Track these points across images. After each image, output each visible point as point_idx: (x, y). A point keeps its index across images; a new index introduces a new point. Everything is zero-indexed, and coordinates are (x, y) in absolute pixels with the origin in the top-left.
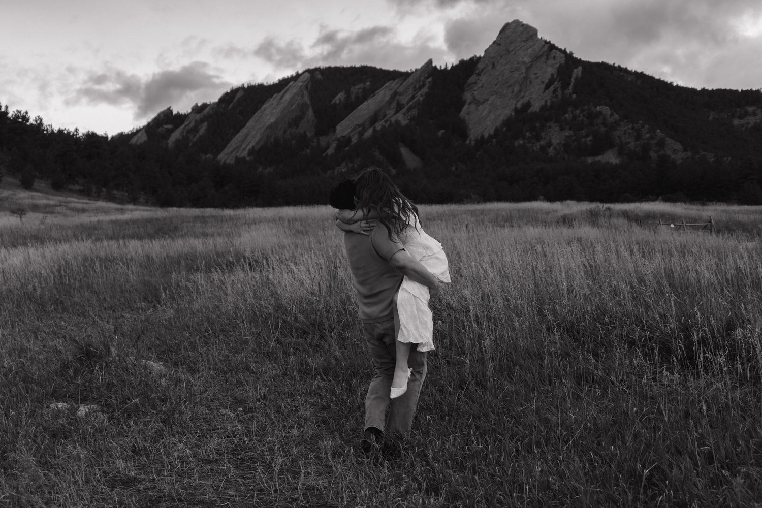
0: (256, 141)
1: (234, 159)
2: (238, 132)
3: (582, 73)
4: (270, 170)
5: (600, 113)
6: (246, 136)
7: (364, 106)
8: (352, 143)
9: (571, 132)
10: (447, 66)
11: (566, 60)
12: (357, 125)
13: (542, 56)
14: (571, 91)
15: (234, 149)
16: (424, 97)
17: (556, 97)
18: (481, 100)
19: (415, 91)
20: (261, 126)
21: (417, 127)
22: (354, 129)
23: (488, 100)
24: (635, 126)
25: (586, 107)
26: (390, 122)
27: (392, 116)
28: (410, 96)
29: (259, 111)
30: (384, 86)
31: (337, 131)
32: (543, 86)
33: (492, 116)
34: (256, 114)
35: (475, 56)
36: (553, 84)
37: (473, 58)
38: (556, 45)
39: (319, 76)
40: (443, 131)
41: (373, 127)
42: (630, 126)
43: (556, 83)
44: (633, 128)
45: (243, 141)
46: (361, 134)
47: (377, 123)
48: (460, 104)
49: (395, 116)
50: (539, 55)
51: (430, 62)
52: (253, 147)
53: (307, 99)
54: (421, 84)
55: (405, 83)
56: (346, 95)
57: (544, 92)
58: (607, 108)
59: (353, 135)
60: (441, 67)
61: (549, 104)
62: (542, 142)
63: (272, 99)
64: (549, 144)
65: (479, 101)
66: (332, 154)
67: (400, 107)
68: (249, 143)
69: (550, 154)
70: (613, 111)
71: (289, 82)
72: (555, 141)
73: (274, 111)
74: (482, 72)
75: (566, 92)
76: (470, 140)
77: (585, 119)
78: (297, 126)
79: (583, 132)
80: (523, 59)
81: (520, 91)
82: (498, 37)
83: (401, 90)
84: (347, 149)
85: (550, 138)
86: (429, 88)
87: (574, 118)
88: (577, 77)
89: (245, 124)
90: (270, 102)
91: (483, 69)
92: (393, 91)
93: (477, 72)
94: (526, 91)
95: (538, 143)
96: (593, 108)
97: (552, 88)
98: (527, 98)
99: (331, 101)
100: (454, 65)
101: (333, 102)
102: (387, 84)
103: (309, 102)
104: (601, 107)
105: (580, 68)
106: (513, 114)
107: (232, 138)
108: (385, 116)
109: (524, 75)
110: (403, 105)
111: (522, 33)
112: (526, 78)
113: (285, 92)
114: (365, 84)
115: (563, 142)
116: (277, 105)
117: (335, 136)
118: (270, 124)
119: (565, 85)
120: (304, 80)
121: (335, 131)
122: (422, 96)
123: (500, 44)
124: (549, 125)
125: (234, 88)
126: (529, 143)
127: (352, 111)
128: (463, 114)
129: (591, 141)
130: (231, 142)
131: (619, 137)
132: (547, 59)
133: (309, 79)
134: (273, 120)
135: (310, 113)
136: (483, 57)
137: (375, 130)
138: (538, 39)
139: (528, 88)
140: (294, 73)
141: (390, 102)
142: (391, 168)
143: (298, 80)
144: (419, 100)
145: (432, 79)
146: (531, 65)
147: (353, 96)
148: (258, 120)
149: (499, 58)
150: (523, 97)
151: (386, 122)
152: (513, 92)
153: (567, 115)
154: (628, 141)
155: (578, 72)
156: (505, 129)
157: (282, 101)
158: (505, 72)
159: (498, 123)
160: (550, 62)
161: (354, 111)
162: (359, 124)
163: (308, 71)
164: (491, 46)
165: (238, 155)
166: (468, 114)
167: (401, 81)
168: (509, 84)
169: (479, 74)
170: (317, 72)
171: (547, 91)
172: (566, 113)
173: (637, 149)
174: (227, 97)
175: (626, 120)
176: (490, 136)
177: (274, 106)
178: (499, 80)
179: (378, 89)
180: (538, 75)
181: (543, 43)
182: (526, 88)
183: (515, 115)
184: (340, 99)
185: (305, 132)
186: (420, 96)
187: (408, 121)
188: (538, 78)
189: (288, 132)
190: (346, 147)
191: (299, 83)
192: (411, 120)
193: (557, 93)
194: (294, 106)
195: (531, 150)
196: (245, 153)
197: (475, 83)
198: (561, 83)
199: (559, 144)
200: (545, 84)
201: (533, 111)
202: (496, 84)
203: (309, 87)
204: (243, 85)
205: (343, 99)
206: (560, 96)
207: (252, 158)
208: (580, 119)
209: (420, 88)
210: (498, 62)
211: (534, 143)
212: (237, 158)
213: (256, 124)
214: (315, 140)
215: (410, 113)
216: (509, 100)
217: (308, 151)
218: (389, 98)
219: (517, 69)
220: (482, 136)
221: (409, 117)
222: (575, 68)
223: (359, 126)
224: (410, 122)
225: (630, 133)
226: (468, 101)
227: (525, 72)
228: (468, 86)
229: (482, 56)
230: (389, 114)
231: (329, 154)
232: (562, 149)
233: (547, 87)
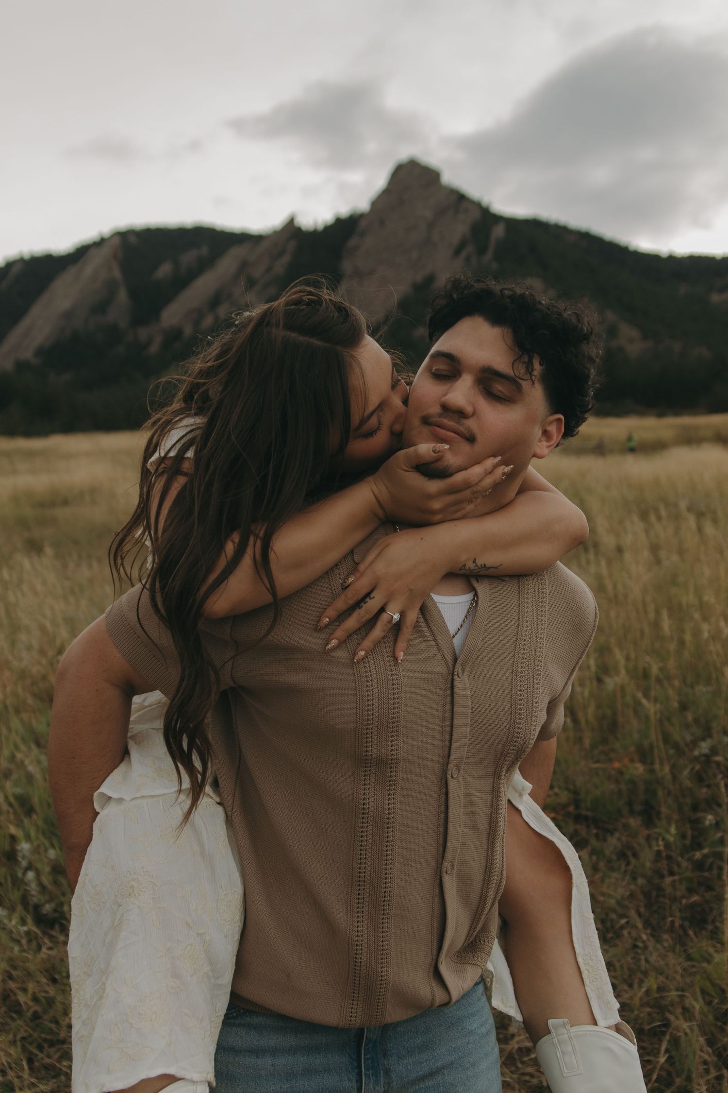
0: (45, 335)
1: (14, 361)
2: (16, 323)
3: (506, 232)
4: (67, 376)
6: (30, 329)
7: (200, 283)
8: (183, 338)
10: (318, 225)
11: (481, 215)
12: (190, 310)
13: (448, 208)
14: (489, 258)
15: (14, 347)
16: (286, 266)
17: (470, 266)
18: (366, 272)
19: (271, 260)
20: (51, 313)
22: (186, 316)
23: (376, 271)
28: (266, 267)
29: (46, 292)
30: (228, 253)
31: (162, 320)
32: (452, 251)
34: (43, 296)
35: (356, 211)
36: (465, 248)
37: (353, 214)
38: (467, 194)
39: (134, 242)
41: (214, 312)
43: (469, 247)
45: (25, 336)
46: (197, 322)
47: (218, 308)
50: (445, 206)
51: (293, 219)
52: (41, 346)
53: (117, 273)
54: (280, 249)
55: (257, 249)
56: (173, 267)
57: (452, 261)
59: (186, 324)
60: (307, 226)
63: (65, 273)
65: (363, 273)
66: (156, 353)
67: (251, 282)
68: (34, 338)
73: (69, 292)
74: (365, 231)
75: (483, 259)
78: (104, 313)
80: (422, 212)
81: (420, 258)
82: (389, 183)
83: (252, 258)
84: (177, 344)
86: (292, 255)
88: (498, 237)
89: (27, 311)
90: (63, 278)
91: (367, 229)
92: (241, 260)
93: (359, 232)
94: (428, 258)
97: (464, 254)
98: (430, 268)
99: (152, 276)
100: (327, 224)
101: (155, 276)
102: (232, 250)
103: (120, 278)
105: (502, 227)
106: (411, 291)
108: (231, 295)
109: (424, 235)
110: (256, 279)
112: (427, 240)
113: (84, 265)
114: (200, 250)
116: (74, 282)
117: (159, 327)
118: (64, 311)
119: (482, 250)
121: (158, 319)
122: (282, 265)
123: (392, 194)
125: (10, 261)
127: (183, 290)
130: (7, 337)
132: (456, 213)
133: (120, 246)
134: (68, 304)
135: (123, 295)
136: (368, 213)
137: (216, 317)
138: (442, 185)
139: (431, 254)
141: (237, 276)
143: (104, 247)
144: (278, 271)
146: (435, 222)
147: (183, 268)
148: (47, 304)
149: (390, 211)
150: (425, 266)
152: (410, 259)
155: (499, 231)
156: (400, 313)
158: (397, 230)
159: (391, 305)
160: (460, 217)
161: (187, 289)
162: (193, 308)
163: (118, 234)
164: (379, 196)
165: (18, 355)
167: (250, 248)
168: (404, 249)
169: (362, 236)
170: (132, 236)
171: (458, 257)
178: (390, 242)
179: (221, 256)
180: (444, 234)
181: (449, 192)
182: (428, 254)
183: (414, 293)
184: (165, 273)
185: (115, 321)
188: (444, 239)
189: (91, 322)
190: (175, 342)
191: (105, 251)
193: (470, 261)
194: (98, 284)
196: (29, 354)
197: (358, 247)
198: (476, 247)
200: (454, 248)
201: (438, 286)
202: (386, 248)
203: (120, 255)
204: (22, 255)
205: (168, 273)
206: (475, 265)
207: (39, 360)
209: (280, 256)
210: (388, 218)
212: (17, 359)
213: (43, 311)
214: (131, 333)
216: (405, 271)
217: (122, 348)
218: (236, 270)
219: (415, 227)
222: (495, 227)
223: (194, 311)
226: (348, 273)
227: (427, 231)
228: (347, 252)
229: (367, 210)
230: (236, 292)
231: (153, 353)
233: (458, 251)
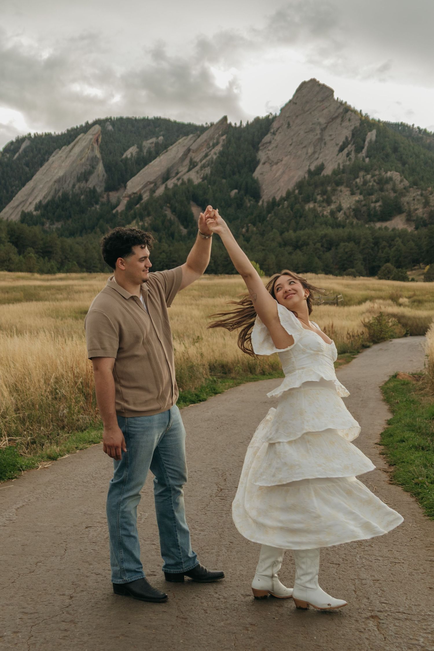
0: (43, 195)
1: (20, 213)
2: (24, 185)
3: (376, 136)
4: (58, 225)
5: (391, 179)
6: (33, 189)
7: (156, 162)
8: (142, 201)
9: (361, 197)
10: (242, 123)
11: (361, 122)
12: (148, 182)
13: (337, 117)
14: (364, 155)
15: (20, 203)
16: (218, 155)
17: (350, 159)
18: (275, 161)
19: (208, 149)
20: (48, 180)
21: (209, 186)
22: (145, 186)
23: (282, 161)
24: (424, 192)
25: (377, 172)
26: (183, 180)
27: (185, 174)
28: (204, 154)
29: (46, 164)
30: (177, 143)
31: (128, 187)
32: (337, 148)
33: (286, 177)
34: (44, 167)
35: (271, 114)
36: (347, 146)
37: (269, 116)
38: (352, 106)
39: (110, 128)
40: (235, 191)
41: (165, 184)
42: (419, 193)
43: (350, 146)
44: (422, 195)
45: (29, 195)
46: (153, 191)
47: (169, 181)
48: (253, 164)
49: (188, 174)
50: (334, 116)
51: (225, 118)
52: (40, 202)
53: (97, 153)
54: (215, 141)
55: (199, 140)
56: (137, 150)
57: (337, 155)
58: (397, 173)
59: (145, 192)
60: (235, 124)
61: (341, 167)
62: (333, 206)
63: (60, 152)
64: (340, 209)
65: (273, 161)
66: (122, 211)
67: (193, 165)
68: (36, 197)
69: (339, 219)
70: (403, 177)
71: (79, 134)
72: (345, 205)
73: (63, 164)
74: (277, 131)
75: (360, 155)
76: (263, 202)
77: (375, 184)
78: (87, 181)
79: (374, 197)
80: (318, 119)
81: (314, 153)
82: (294, 96)
83: (194, 147)
84: (138, 206)
85: (340, 202)
86: (223, 146)
87: (365, 183)
88: (371, 140)
89: (32, 176)
90: (58, 155)
91: (278, 129)
92: (186, 148)
93: (272, 131)
94: (320, 153)
95: (329, 207)
96: (384, 173)
97: (346, 151)
98: (321, 160)
99: (122, 155)
100: (249, 123)
101: (124, 156)
102: (180, 141)
103: (99, 156)
104: (392, 172)
105: (374, 132)
106: (307, 176)
107: (18, 191)
108: (177, 173)
109: (319, 136)
110: (196, 162)
111: (318, 93)
112: (321, 139)
113: (74, 145)
114: (158, 137)
115: (353, 207)
116: (66, 158)
117: (125, 193)
118: (58, 177)
119: (359, 149)
120: (94, 133)
121: (125, 187)
122: (215, 154)
123: (296, 104)
124: (339, 188)
125: (20, 137)
126: (320, 206)
127: (144, 167)
128: (256, 174)
129: (380, 206)
130: (17, 196)
131: (408, 203)
132: (342, 121)
133: (100, 132)
134: (61, 173)
135: (100, 167)
136: (279, 116)
137: (166, 187)
138: (334, 100)
139: (322, 150)
140: (84, 124)
141: (182, 159)
142: (182, 228)
143: (88, 132)
144: (212, 158)
145: (227, 137)
146: (327, 126)
147: (145, 151)
148: (45, 173)
149: (294, 118)
150: (318, 158)
151: (178, 179)
152: (307, 153)
153: (358, 180)
154: (416, 207)
155: (372, 136)
156: (297, 191)
157: (71, 154)
158: (299, 132)
159: (291, 187)
160: (344, 124)
161: (146, 167)
162: (151, 180)
163: (98, 122)
164: (287, 105)
165: (24, 209)
166: (262, 174)
167: (194, 139)
168: (304, 145)
169: (274, 134)
170: (108, 123)
171: (341, 154)
172: (358, 177)
173: (425, 215)
174: (12, 147)
175: (415, 187)
176: (283, 199)
177: (62, 158)
178: (294, 140)
179: (171, 145)
180: (333, 137)
181: (339, 104)
182: (320, 150)
183: (308, 177)
184: (132, 154)
185: (94, 187)
186: (214, 153)
187: (200, 180)
188: (332, 140)
189: (77, 187)
190: (136, 205)
191: (89, 136)
192: (204, 179)
193: (350, 156)
194: (83, 160)
195: (321, 214)
196: (31, 208)
197: (270, 142)
198: (355, 147)
199: (349, 208)
200: (339, 146)
201: (325, 174)
202: (291, 145)
203: (100, 140)
204: (30, 134)
205: (134, 154)
206: (353, 160)
207: (39, 212)
208: (371, 184)
209: (214, 146)
210: (293, 122)
211: (324, 207)
212: (23, 212)
213: (43, 177)
214: (105, 196)
215: (203, 171)
216: (303, 161)
217: (98, 207)
218: (183, 155)
219: (312, 130)
220: (274, 199)
221: (202, 176)
222: (369, 132)
223: (151, 183)
224: (203, 181)
225: (418, 200)
226: (262, 161)
227: (320, 133)
228: (263, 145)
229: (278, 114)
230: (182, 171)
231: (119, 211)
232: (352, 213)
233: (341, 150)
